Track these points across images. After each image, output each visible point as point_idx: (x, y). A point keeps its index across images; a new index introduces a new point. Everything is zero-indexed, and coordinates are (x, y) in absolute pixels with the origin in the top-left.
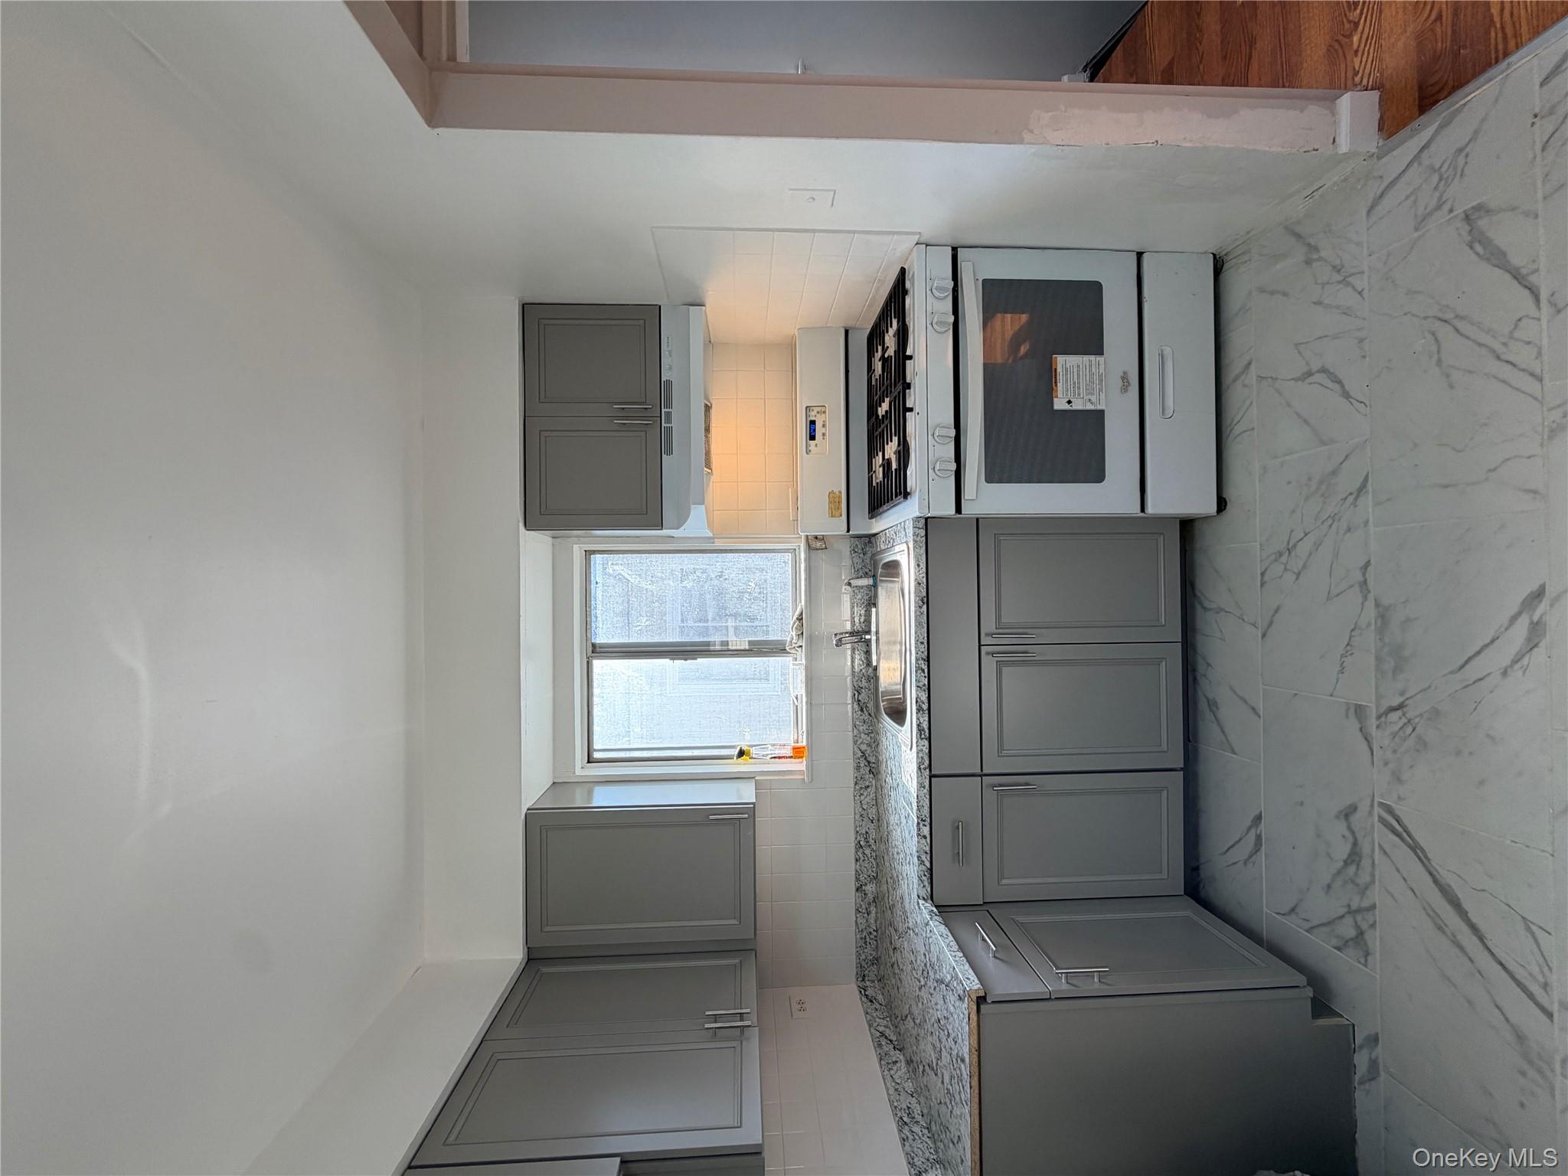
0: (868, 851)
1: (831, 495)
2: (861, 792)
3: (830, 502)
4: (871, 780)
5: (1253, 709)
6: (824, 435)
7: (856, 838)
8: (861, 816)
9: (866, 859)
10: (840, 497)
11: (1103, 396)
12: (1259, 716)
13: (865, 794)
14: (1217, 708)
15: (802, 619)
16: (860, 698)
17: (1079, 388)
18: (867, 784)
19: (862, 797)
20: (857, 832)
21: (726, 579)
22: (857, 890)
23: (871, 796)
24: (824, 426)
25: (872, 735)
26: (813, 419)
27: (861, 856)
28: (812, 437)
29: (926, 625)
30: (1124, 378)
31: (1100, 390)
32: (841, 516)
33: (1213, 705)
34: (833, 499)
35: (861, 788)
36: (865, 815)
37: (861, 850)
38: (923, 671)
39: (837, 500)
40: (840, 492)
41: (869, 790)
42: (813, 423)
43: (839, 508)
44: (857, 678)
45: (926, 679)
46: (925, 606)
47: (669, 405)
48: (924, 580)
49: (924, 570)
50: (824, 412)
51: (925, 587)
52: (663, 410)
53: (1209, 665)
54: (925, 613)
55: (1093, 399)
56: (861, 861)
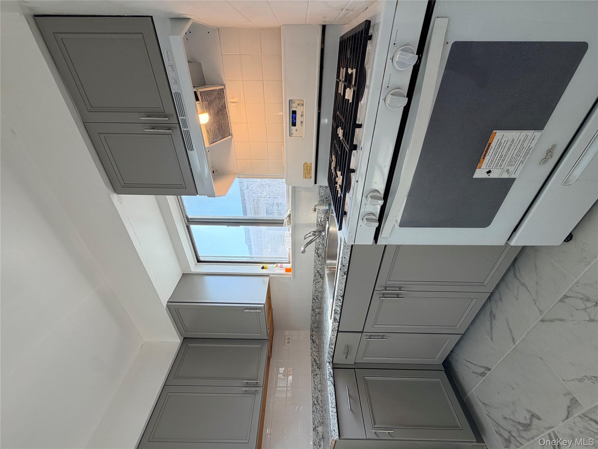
0: (317, 301)
1: (305, 165)
3: (304, 169)
5: (513, 338)
6: (302, 122)
7: (313, 297)
8: (315, 291)
10: (311, 167)
11: (520, 168)
12: (514, 344)
14: (494, 319)
15: (290, 216)
16: (318, 252)
17: (503, 161)
20: (313, 295)
21: (250, 190)
22: (312, 310)
23: (320, 285)
24: (302, 115)
25: (323, 265)
26: (294, 109)
28: (294, 124)
29: (344, 284)
30: (550, 152)
31: (522, 162)
32: (311, 178)
33: (492, 316)
34: (307, 168)
35: (316, 282)
37: (314, 300)
39: (309, 168)
40: (311, 164)
42: (294, 112)
43: (310, 173)
45: (341, 303)
46: (345, 276)
47: (183, 114)
48: (347, 264)
50: (303, 105)
51: (347, 267)
52: (180, 118)
54: (345, 278)
55: (511, 169)
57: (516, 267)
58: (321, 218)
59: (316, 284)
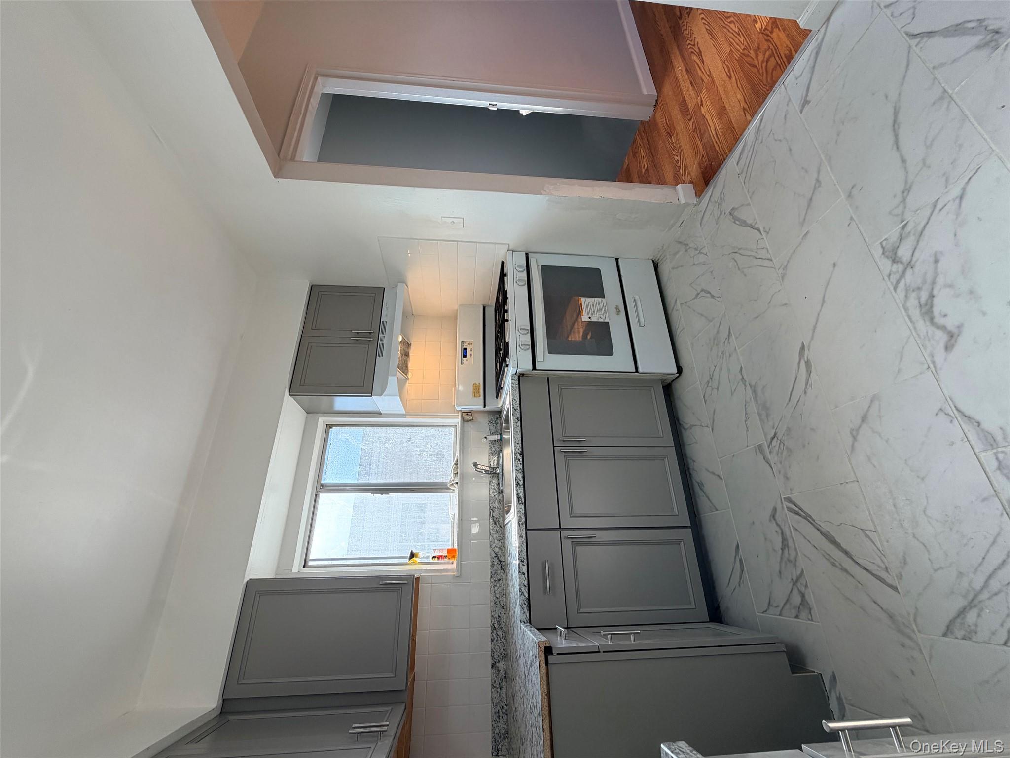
0: (500, 633)
1: (474, 386)
2: (495, 584)
3: (474, 389)
4: (502, 574)
5: (718, 476)
6: (471, 355)
7: (492, 622)
8: (495, 603)
9: (499, 639)
10: (480, 386)
11: (607, 316)
12: (722, 479)
13: (498, 585)
14: (703, 486)
15: (458, 464)
16: (494, 515)
17: (594, 312)
18: (499, 578)
19: (496, 588)
20: (492, 616)
21: (412, 443)
22: (492, 667)
23: (502, 587)
24: (471, 351)
25: (502, 541)
26: (465, 347)
27: (495, 636)
28: (465, 356)
29: (520, 433)
30: (617, 308)
31: (605, 313)
32: (480, 396)
33: (701, 485)
34: (476, 388)
35: (495, 581)
36: (498, 603)
37: (495, 631)
38: (519, 460)
39: (478, 388)
40: (480, 384)
41: (500, 582)
42: (465, 349)
43: (479, 392)
44: (492, 501)
45: (522, 466)
46: (519, 423)
47: (384, 333)
49: (518, 402)
50: (472, 344)
52: (380, 335)
53: (694, 461)
54: (520, 426)
55: (602, 317)
56: (495, 641)
57: (681, 423)
58: (494, 460)
59: (495, 586)
